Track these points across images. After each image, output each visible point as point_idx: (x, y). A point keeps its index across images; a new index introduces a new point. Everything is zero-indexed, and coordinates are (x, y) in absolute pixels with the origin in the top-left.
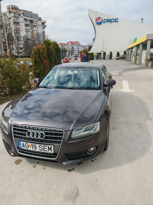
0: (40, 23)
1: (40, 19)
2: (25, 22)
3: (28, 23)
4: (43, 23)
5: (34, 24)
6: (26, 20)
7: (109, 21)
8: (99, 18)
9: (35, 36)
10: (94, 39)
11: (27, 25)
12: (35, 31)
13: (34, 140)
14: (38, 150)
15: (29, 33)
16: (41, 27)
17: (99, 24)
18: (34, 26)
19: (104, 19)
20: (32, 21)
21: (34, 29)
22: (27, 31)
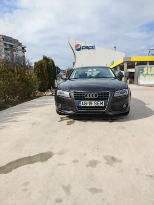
0: (20, 48)
1: (20, 44)
2: (5, 47)
3: (8, 47)
4: (23, 48)
5: (14, 48)
6: (5, 44)
7: (87, 48)
8: (78, 45)
9: (15, 59)
10: (74, 63)
11: (6, 49)
12: (15, 55)
13: (90, 99)
14: (93, 105)
15: (9, 56)
16: (21, 52)
17: (78, 50)
18: (14, 50)
19: (82, 46)
20: (11, 46)
21: (14, 53)
22: (7, 55)
